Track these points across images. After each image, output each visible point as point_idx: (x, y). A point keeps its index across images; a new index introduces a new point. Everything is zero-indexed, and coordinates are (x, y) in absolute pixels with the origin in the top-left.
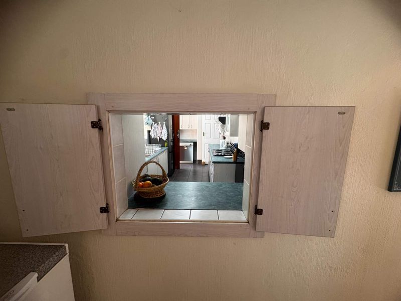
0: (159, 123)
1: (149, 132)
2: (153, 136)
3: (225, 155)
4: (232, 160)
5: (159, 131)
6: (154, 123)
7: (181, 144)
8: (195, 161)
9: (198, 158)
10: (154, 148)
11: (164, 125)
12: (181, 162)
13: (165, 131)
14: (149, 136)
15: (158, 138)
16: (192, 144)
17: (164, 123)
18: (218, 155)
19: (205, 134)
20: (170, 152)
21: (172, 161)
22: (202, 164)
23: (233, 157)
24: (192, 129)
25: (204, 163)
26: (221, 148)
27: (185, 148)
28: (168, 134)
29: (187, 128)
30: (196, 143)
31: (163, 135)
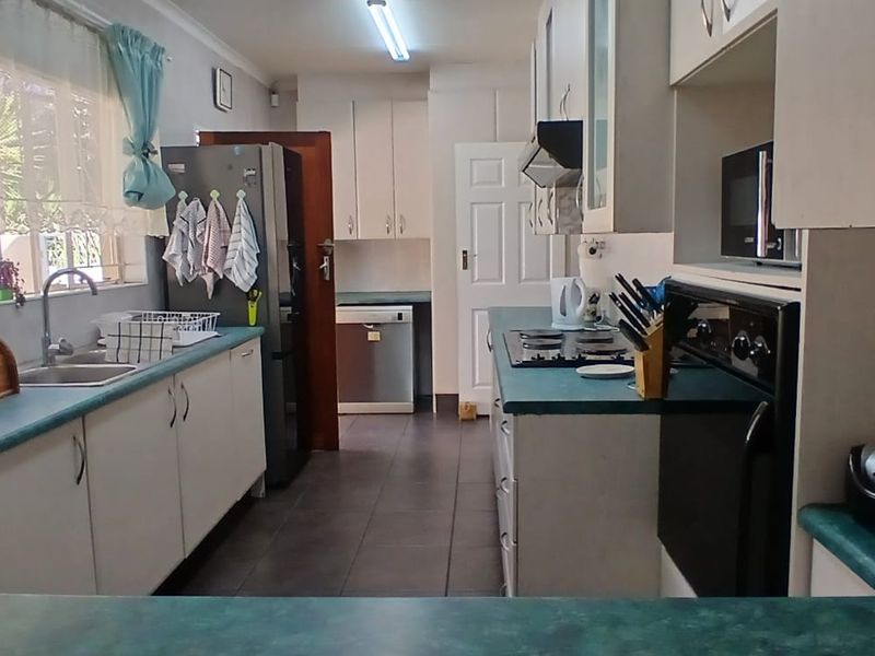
0: (215, 194)
1: (159, 244)
2: (178, 270)
3: (581, 362)
4: (637, 391)
5: (210, 240)
6: (183, 195)
7: (343, 315)
8: (422, 401)
9: (439, 387)
10: (168, 331)
11: (241, 208)
12: (342, 407)
13: (242, 240)
14: (161, 269)
15: (209, 279)
16: (408, 311)
17: (241, 194)
18: (538, 363)
19: (476, 262)
20: (275, 356)
21: (293, 405)
22: (462, 413)
23: (639, 367)
24: (406, 234)
25: (473, 408)
26: (556, 326)
27: (372, 336)
28: (262, 257)
29: (381, 234)
30: (428, 305)
31: (232, 261)
